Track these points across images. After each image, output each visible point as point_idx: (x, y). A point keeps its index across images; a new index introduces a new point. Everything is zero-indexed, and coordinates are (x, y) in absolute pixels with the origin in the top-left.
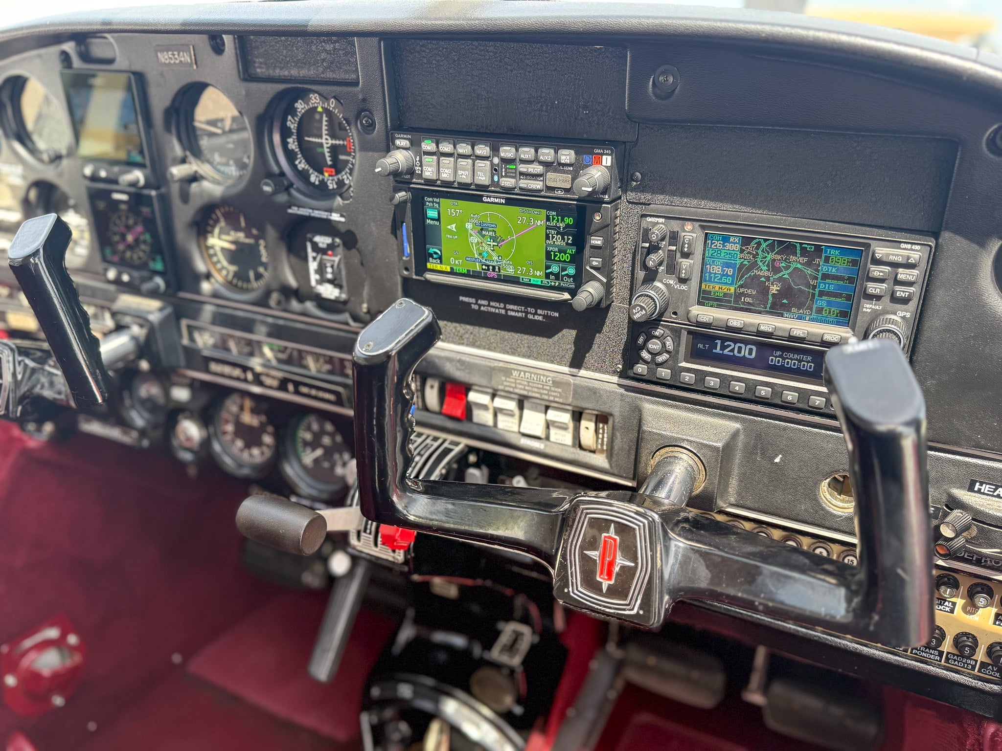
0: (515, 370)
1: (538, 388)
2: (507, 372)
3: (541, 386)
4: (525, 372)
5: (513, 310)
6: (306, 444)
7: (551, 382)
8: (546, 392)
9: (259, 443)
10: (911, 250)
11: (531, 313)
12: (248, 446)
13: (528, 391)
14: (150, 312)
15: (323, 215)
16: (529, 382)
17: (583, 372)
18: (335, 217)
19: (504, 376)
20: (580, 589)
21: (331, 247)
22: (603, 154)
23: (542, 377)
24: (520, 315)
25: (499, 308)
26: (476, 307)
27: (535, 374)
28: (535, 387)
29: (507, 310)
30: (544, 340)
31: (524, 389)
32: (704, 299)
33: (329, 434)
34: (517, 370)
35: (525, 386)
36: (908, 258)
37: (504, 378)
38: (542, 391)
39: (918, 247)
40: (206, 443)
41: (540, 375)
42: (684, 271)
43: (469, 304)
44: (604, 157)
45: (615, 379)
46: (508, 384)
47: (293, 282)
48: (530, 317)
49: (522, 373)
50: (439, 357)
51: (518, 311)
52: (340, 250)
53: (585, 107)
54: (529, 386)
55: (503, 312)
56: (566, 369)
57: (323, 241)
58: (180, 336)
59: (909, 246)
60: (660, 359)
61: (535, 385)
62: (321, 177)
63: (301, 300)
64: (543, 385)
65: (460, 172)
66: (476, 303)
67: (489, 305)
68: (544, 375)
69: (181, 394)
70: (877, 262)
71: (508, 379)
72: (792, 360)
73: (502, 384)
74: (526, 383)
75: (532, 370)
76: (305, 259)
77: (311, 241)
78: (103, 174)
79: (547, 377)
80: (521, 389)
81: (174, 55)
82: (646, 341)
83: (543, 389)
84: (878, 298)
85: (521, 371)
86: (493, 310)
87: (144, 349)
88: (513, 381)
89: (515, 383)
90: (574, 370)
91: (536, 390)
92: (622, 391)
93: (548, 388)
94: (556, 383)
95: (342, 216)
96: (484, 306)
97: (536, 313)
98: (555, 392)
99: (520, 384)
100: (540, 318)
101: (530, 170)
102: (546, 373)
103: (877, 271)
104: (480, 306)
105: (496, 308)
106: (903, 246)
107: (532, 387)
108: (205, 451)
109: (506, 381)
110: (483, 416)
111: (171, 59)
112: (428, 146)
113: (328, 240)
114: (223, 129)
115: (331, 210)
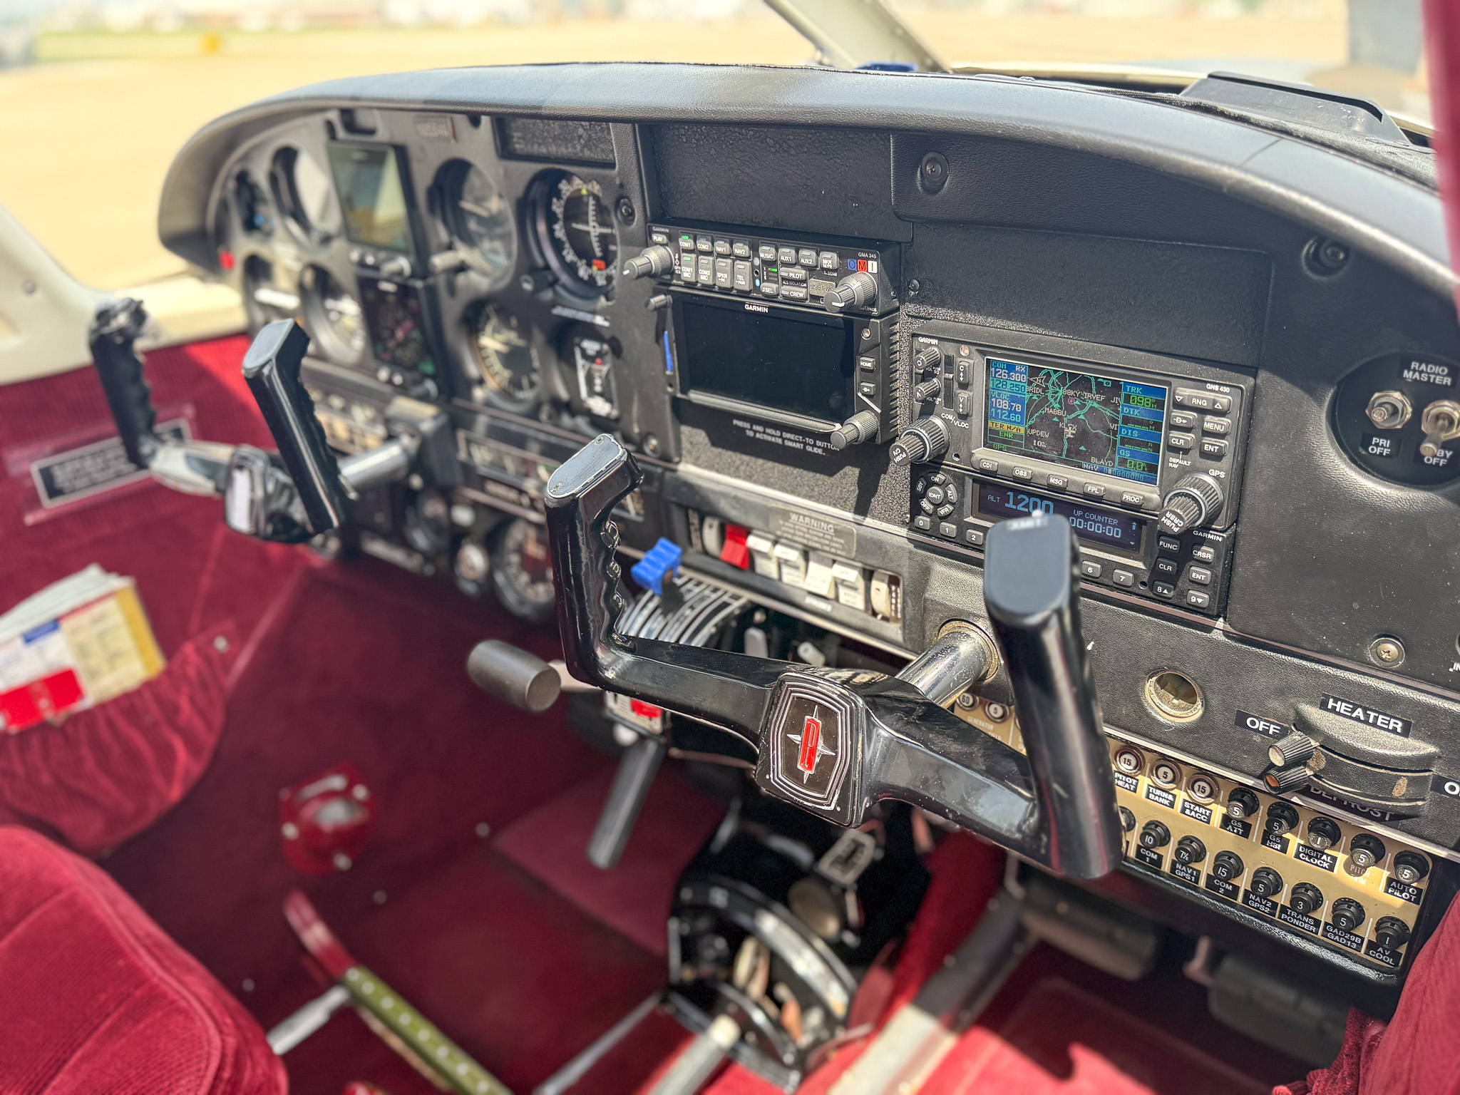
0: (793, 512)
1: (818, 537)
2: (785, 514)
3: (822, 535)
4: (804, 516)
5: (790, 440)
7: (832, 531)
8: (827, 542)
10: (1219, 392)
11: (809, 444)
12: (533, 581)
13: (808, 539)
14: (422, 420)
15: (588, 317)
16: (808, 529)
17: (869, 521)
18: (599, 320)
19: (782, 519)
20: (780, 776)
21: (600, 354)
22: (868, 259)
23: (822, 524)
24: (798, 446)
25: (775, 436)
26: (750, 434)
27: (815, 519)
28: (815, 536)
29: (784, 439)
30: (826, 478)
31: (804, 537)
32: (993, 439)
34: (796, 513)
35: (804, 533)
36: (1215, 402)
37: (781, 522)
38: (822, 541)
39: (1227, 390)
40: (490, 575)
41: (821, 521)
42: (961, 406)
43: (744, 429)
44: (870, 263)
45: (904, 531)
46: (786, 529)
47: (563, 394)
48: (809, 449)
49: (801, 517)
50: (713, 492)
51: (796, 441)
52: (609, 358)
53: (854, 199)
54: (808, 533)
55: (780, 441)
56: (850, 516)
57: (591, 346)
58: (456, 449)
59: (1216, 388)
60: (943, 511)
61: (815, 533)
62: (590, 271)
63: (573, 414)
64: (824, 534)
65: (719, 275)
66: (751, 429)
67: (764, 432)
68: (825, 522)
69: (463, 516)
70: (1180, 406)
71: (786, 524)
72: (1095, 522)
73: (780, 530)
74: (805, 530)
75: (813, 515)
76: (574, 366)
77: (579, 346)
78: (369, 260)
79: (828, 523)
80: (800, 536)
81: (432, 127)
82: (926, 488)
83: (823, 538)
84: (1186, 451)
85: (800, 514)
86: (769, 438)
87: (417, 462)
88: (792, 526)
89: (794, 529)
90: (859, 518)
91: (816, 539)
92: (911, 546)
93: (829, 537)
94: (838, 533)
95: (606, 319)
96: (760, 432)
97: (814, 445)
98: (837, 542)
99: (799, 530)
100: (820, 451)
101: (791, 275)
102: (828, 519)
103: (1180, 417)
104: (755, 432)
105: (772, 436)
106: (1210, 386)
107: (812, 535)
108: (488, 585)
109: (784, 525)
110: (766, 566)
111: (430, 132)
112: (686, 242)
113: (597, 346)
114: (489, 210)
115: (594, 312)
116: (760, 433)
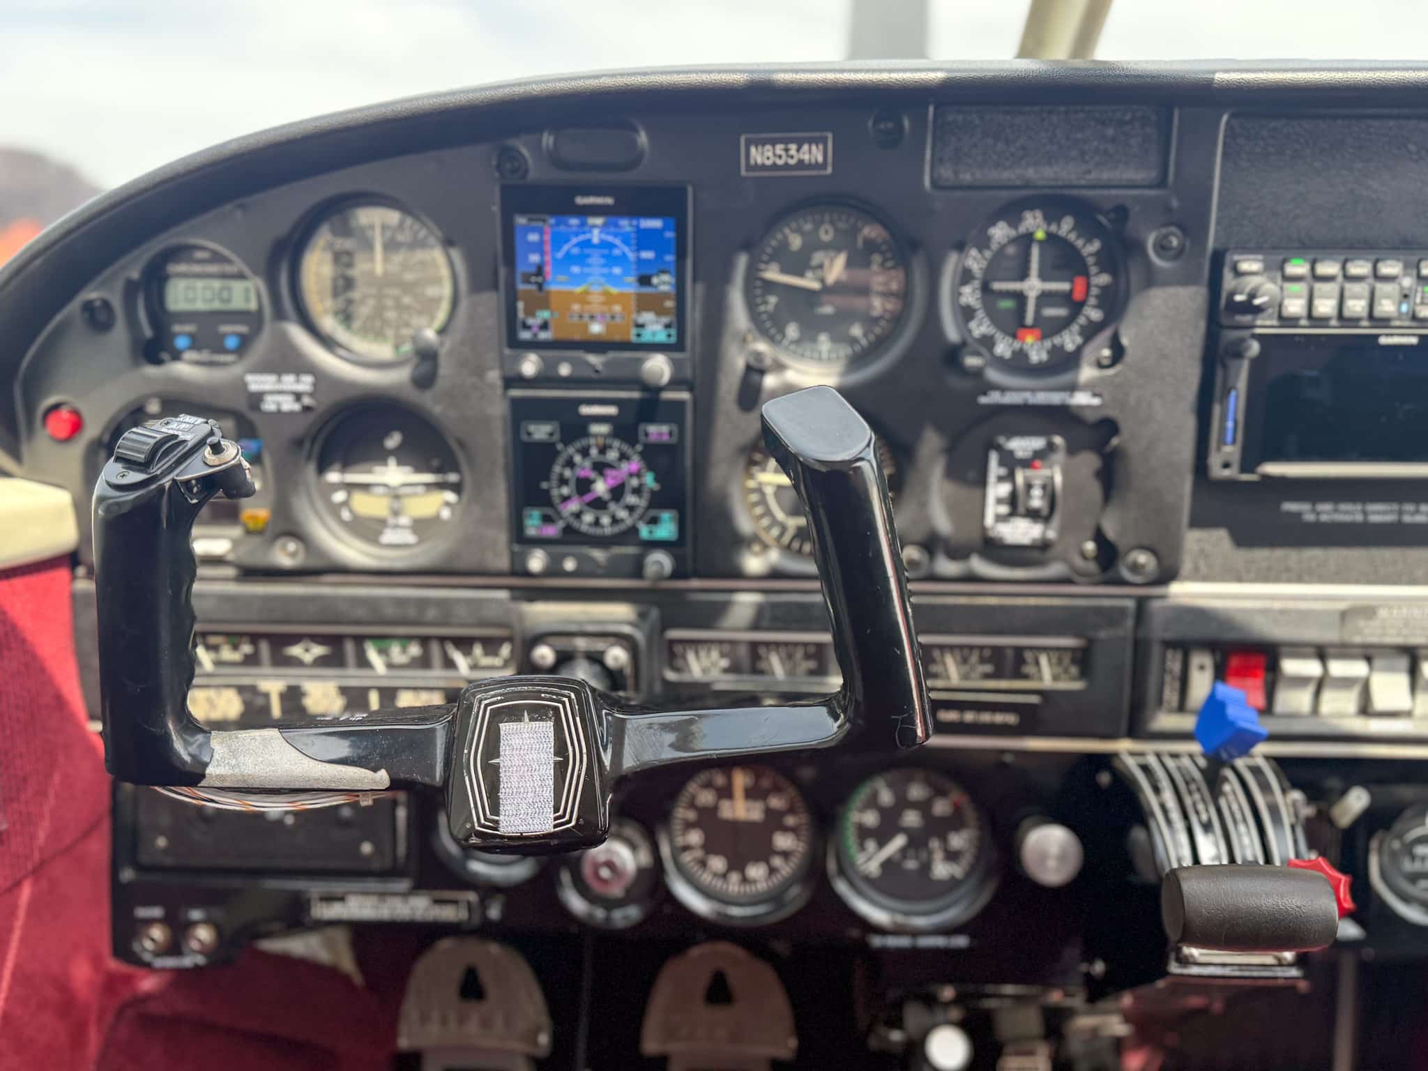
0: (1381, 606)
1: (1423, 628)
2: (1367, 611)
3: (1427, 624)
4: (1399, 607)
5: (1378, 513)
6: (864, 833)
9: (764, 853)
11: (1408, 513)
12: (737, 864)
13: (1406, 637)
15: (1056, 398)
16: (1406, 622)
18: (1082, 399)
19: (1363, 620)
21: (1039, 455)
24: (1390, 518)
25: (1353, 513)
26: (1311, 517)
27: (1417, 606)
28: (1418, 628)
29: (1366, 514)
31: (1400, 635)
33: (914, 805)
34: (1389, 606)
35: (1400, 629)
37: (1363, 624)
40: (649, 876)
41: (1425, 606)
43: (1299, 514)
46: (1371, 632)
47: (944, 526)
48: (1407, 518)
51: (1388, 513)
52: (1060, 456)
54: (1407, 628)
55: (1360, 518)
57: (1022, 446)
61: (1418, 625)
62: (1017, 345)
63: (957, 552)
65: (1349, 303)
66: (1312, 511)
67: (1336, 511)
71: (1370, 624)
74: (1401, 625)
75: (1410, 601)
76: (982, 482)
77: (999, 448)
78: (564, 370)
81: (787, 150)
86: (1342, 518)
88: (1380, 624)
89: (1384, 628)
95: (1095, 395)
96: (1327, 514)
99: (1391, 628)
104: (1318, 514)
105: (1349, 513)
107: (1412, 628)
109: (1368, 628)
110: (1294, 701)
111: (780, 157)
112: (1297, 267)
113: (1038, 443)
114: (822, 280)
115: (1073, 388)
116: (1327, 512)
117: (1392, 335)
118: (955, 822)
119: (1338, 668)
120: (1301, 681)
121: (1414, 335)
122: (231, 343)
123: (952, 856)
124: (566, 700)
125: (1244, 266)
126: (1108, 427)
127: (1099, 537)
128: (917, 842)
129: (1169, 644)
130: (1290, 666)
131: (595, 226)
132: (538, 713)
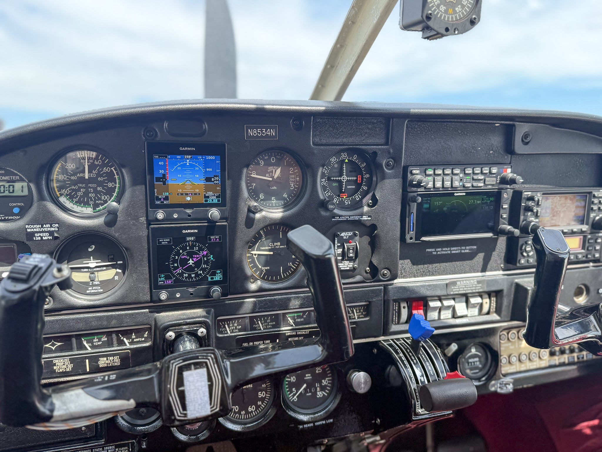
0: (458, 281)
1: (470, 287)
2: (454, 283)
3: (471, 286)
4: (463, 281)
5: (455, 250)
7: (476, 282)
8: (474, 288)
9: (255, 401)
11: (463, 249)
13: (466, 290)
16: (465, 286)
17: (488, 273)
19: (453, 286)
21: (351, 238)
22: (508, 168)
23: (471, 281)
24: (457, 252)
25: (447, 251)
26: (435, 253)
27: (468, 280)
28: (469, 287)
29: (451, 251)
30: (470, 261)
31: (464, 290)
34: (459, 281)
35: (464, 288)
37: (453, 287)
38: (472, 288)
41: (470, 280)
42: (539, 213)
43: (432, 252)
45: (501, 272)
46: (455, 290)
48: (463, 251)
49: (462, 282)
50: (417, 286)
51: (457, 250)
52: (357, 238)
54: (466, 288)
55: (449, 252)
56: (480, 274)
60: (530, 254)
61: (469, 286)
62: (341, 198)
64: (472, 285)
65: (446, 183)
66: (435, 251)
67: (442, 251)
68: (472, 280)
70: (595, 198)
71: (455, 287)
73: (453, 291)
74: (464, 287)
75: (466, 279)
77: (338, 236)
78: (176, 216)
79: (474, 280)
80: (462, 290)
81: (262, 131)
82: (525, 247)
83: (473, 287)
84: (595, 211)
85: (461, 281)
86: (444, 252)
88: (458, 287)
89: (459, 288)
90: (483, 274)
91: (469, 289)
92: (506, 277)
93: (475, 286)
94: (479, 282)
95: (369, 216)
97: (466, 249)
98: (478, 287)
99: (461, 288)
100: (467, 251)
101: (479, 178)
102: (473, 278)
103: (595, 201)
104: (437, 252)
106: (600, 190)
107: (467, 288)
109: (454, 289)
110: (433, 315)
111: (259, 133)
112: (430, 172)
113: (350, 234)
114: (273, 177)
115: (362, 215)
116: (440, 251)
117: (458, 193)
118: (323, 375)
119: (446, 303)
120: (434, 309)
121: (464, 192)
122: (16, 210)
123: (323, 388)
124: (210, 358)
125: (414, 172)
126: (374, 227)
127: (371, 265)
128: (311, 385)
129: (395, 301)
130: (432, 304)
131: (188, 159)
132: (198, 365)
